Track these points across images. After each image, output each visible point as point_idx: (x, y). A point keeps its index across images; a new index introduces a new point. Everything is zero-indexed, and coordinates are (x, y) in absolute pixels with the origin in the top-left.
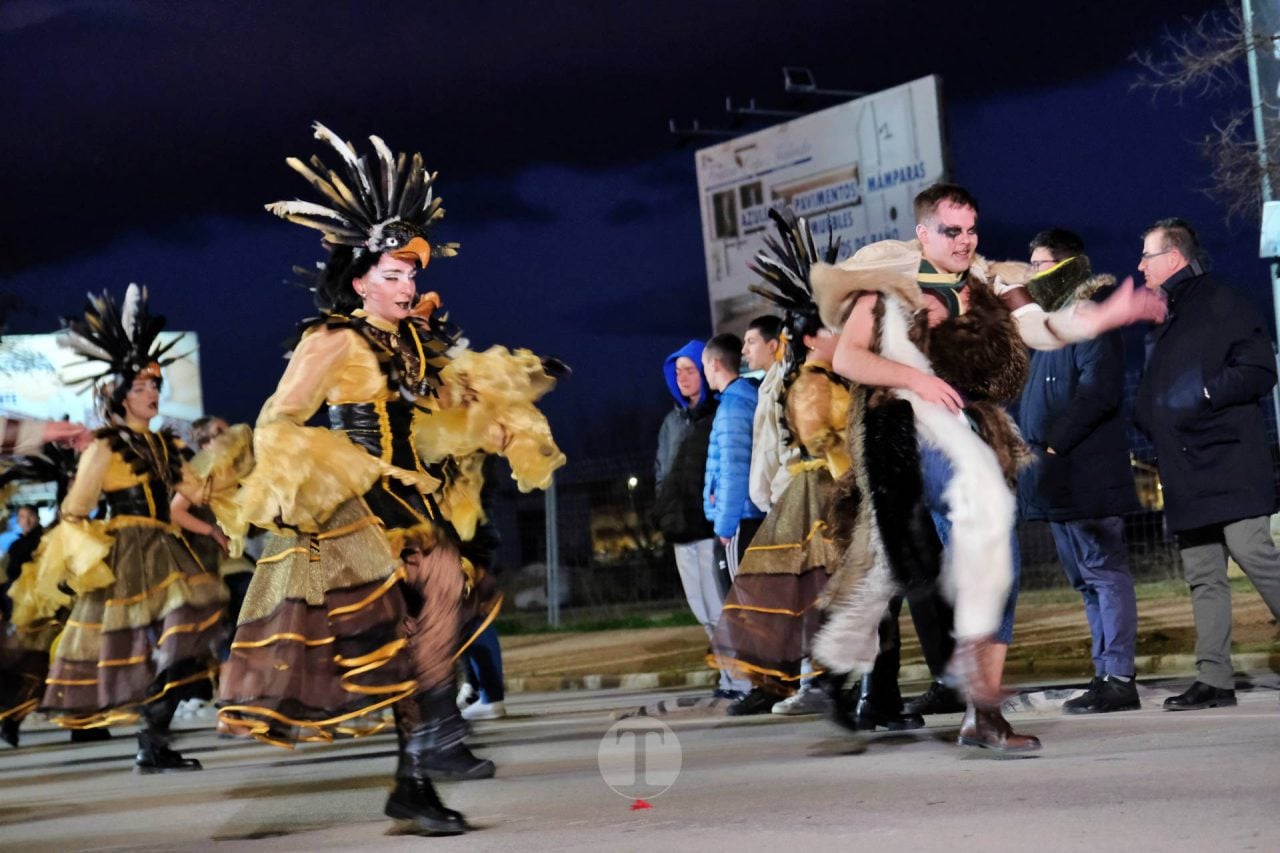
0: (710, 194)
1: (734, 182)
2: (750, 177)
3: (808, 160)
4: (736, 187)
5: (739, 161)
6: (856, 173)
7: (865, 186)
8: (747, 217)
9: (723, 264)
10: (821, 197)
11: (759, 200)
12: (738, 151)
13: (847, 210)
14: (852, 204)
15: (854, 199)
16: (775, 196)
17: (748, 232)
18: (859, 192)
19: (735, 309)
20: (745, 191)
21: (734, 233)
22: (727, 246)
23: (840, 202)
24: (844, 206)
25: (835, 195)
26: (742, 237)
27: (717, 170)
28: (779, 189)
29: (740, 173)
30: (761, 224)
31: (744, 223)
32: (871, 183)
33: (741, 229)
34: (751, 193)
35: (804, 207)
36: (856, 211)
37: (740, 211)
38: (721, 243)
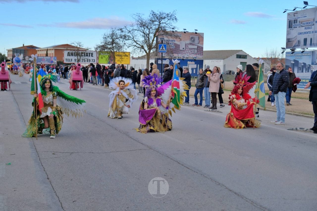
0: (289, 20)
1: (293, 19)
2: (296, 18)
3: (306, 16)
4: (293, 20)
5: (294, 15)
6: (314, 20)
7: (315, 22)
8: (294, 25)
9: (289, 33)
10: (307, 23)
11: (297, 23)
12: (294, 14)
13: (311, 26)
14: (312, 25)
15: (312, 24)
16: (299, 22)
17: (294, 28)
18: (314, 23)
19: (290, 40)
20: (294, 20)
21: (292, 28)
22: (290, 30)
23: (310, 24)
24: (311, 25)
25: (310, 23)
26: (293, 28)
27: (290, 17)
28: (300, 21)
29: (294, 18)
30: (296, 26)
31: (294, 26)
32: (316, 22)
33: (293, 27)
34: (295, 21)
35: (304, 24)
36: (313, 26)
37: (293, 24)
38: (289, 29)
